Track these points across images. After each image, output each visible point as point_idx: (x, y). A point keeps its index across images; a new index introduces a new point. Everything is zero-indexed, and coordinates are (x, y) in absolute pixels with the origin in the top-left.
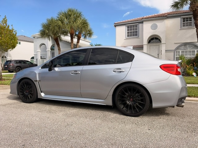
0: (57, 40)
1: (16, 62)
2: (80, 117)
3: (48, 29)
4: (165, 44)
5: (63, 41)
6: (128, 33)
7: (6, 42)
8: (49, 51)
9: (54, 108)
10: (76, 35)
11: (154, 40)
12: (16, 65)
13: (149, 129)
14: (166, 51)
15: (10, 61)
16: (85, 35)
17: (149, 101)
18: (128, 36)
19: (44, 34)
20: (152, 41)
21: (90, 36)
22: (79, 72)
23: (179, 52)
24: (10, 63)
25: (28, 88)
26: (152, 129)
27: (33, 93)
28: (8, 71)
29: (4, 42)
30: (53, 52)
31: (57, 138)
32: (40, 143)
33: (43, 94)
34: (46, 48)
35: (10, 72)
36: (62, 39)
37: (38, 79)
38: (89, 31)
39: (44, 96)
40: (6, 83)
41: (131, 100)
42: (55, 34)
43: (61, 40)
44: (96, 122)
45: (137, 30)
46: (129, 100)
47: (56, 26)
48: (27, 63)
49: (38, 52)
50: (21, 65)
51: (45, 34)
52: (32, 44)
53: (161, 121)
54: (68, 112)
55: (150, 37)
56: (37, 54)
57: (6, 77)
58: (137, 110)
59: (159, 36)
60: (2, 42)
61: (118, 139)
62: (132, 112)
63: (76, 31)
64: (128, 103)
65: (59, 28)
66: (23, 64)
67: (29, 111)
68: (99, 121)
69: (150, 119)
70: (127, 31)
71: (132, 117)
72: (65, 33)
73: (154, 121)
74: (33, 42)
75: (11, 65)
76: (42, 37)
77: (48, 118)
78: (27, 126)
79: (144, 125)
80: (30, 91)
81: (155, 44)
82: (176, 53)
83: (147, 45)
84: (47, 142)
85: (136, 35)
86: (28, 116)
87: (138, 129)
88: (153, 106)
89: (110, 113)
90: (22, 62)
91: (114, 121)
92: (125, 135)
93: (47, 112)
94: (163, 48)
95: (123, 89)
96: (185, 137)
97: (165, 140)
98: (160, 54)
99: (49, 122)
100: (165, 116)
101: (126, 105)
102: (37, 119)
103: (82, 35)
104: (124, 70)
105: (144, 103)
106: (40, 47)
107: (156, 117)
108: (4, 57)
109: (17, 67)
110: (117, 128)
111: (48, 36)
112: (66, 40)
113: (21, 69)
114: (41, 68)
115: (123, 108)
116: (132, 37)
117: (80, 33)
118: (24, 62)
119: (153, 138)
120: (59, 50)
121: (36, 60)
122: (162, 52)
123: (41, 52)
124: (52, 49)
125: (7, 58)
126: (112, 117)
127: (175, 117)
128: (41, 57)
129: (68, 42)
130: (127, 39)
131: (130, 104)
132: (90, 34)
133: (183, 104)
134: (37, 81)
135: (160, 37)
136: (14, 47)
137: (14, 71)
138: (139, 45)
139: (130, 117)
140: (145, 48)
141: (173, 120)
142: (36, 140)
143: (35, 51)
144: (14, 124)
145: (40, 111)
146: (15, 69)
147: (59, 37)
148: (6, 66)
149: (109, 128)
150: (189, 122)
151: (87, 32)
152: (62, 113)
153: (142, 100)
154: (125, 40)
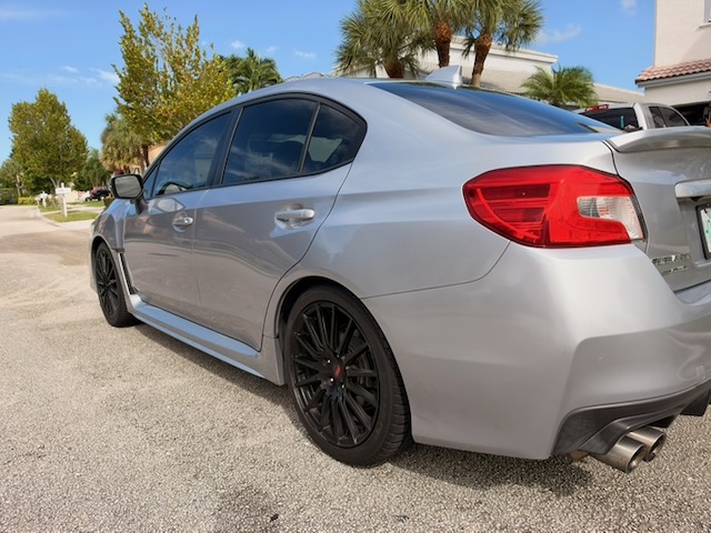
10: (472, 41)
21: (526, 37)
22: (191, 220)
33: (135, 300)
37: (118, 245)
39: (139, 306)
41: (337, 373)
46: (329, 373)
58: (351, 430)
103: (495, 38)
104: (311, 213)
115: (308, 408)
134: (117, 251)
147: (410, 60)
151: (515, 20)
154: (703, 31)
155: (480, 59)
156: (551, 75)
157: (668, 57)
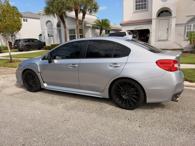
0: (62, 17)
1: (25, 41)
2: (78, 110)
3: (52, 6)
4: (175, 18)
5: (69, 17)
6: (136, 5)
7: (11, 24)
8: (55, 28)
9: (56, 98)
10: (81, 10)
11: (164, 13)
12: (25, 44)
13: (140, 126)
14: (176, 25)
15: (19, 40)
16: (90, 9)
17: (144, 97)
18: (136, 9)
19: (48, 11)
20: (162, 14)
21: (95, 11)
22: (77, 66)
23: (191, 26)
24: (19, 42)
25: (32, 78)
26: (142, 127)
27: (36, 83)
28: (18, 50)
29: (8, 25)
30: (59, 29)
31: (54, 137)
32: (38, 142)
33: (45, 85)
34: (52, 25)
35: (20, 51)
36: (67, 15)
37: (39, 71)
38: (94, 5)
39: (47, 86)
40: (15, 66)
41: (126, 94)
42: (60, 11)
43: (66, 17)
44: (91, 116)
45: (146, 3)
46: (124, 94)
47: (60, 2)
48: (35, 41)
49: (45, 29)
50: (29, 44)
51: (50, 12)
52: (39, 21)
53: (154, 115)
54: (68, 103)
55: (160, 10)
56: (44, 32)
57: (17, 57)
58: (132, 103)
59: (169, 9)
60: (7, 25)
61: (108, 138)
62: (127, 105)
63: (80, 7)
64: (123, 97)
65: (63, 5)
66: (31, 43)
67: (33, 103)
68: (94, 115)
69: (143, 113)
70: (135, 4)
71: (127, 110)
72: (70, 9)
73: (147, 115)
74: (39, 19)
75: (21, 44)
76: (47, 14)
77: (49, 111)
78: (30, 121)
79: (137, 121)
80: (34, 81)
81: (164, 18)
82: (187, 28)
83: (156, 19)
84: (44, 142)
85: (145, 8)
86: (32, 108)
87: (129, 126)
88: (147, 101)
89: (107, 105)
90: (31, 41)
91: (109, 116)
92: (115, 133)
93: (49, 104)
94: (173, 22)
95: (118, 84)
96: (172, 136)
97: (151, 141)
98: (170, 28)
99: (49, 116)
100: (159, 108)
101: (122, 99)
102: (39, 113)
103: (87, 10)
104: (120, 65)
105: (139, 98)
106: (46, 25)
107: (151, 110)
108: (13, 36)
109: (26, 46)
110: (109, 124)
111: (53, 13)
112: (71, 16)
113: (30, 48)
114: (41, 60)
115: (118, 102)
116: (141, 10)
117: (85, 8)
118: (33, 40)
119: (141, 138)
120: (65, 27)
121: (44, 38)
122: (172, 26)
123: (48, 30)
124: (58, 25)
125: (16, 36)
126: (108, 110)
127: (169, 110)
128: (48, 34)
129: (74, 18)
130: (135, 12)
131: (125, 98)
132: (96, 8)
133: (178, 99)
134: (39, 72)
135: (171, 10)
136: (19, 29)
137: (24, 50)
138: (148, 19)
139: (125, 110)
140: (154, 22)
141: (166, 114)
142: (35, 139)
143: (42, 29)
144: (18, 119)
145: (42, 103)
146: (24, 47)
147: (64, 13)
148: (16, 46)
149: (103, 125)
150: (182, 117)
151: (92, 6)
152: (63, 105)
153: (137, 95)
154: (133, 14)
155: (84, 15)
156: (101, 20)
157: (126, 19)
